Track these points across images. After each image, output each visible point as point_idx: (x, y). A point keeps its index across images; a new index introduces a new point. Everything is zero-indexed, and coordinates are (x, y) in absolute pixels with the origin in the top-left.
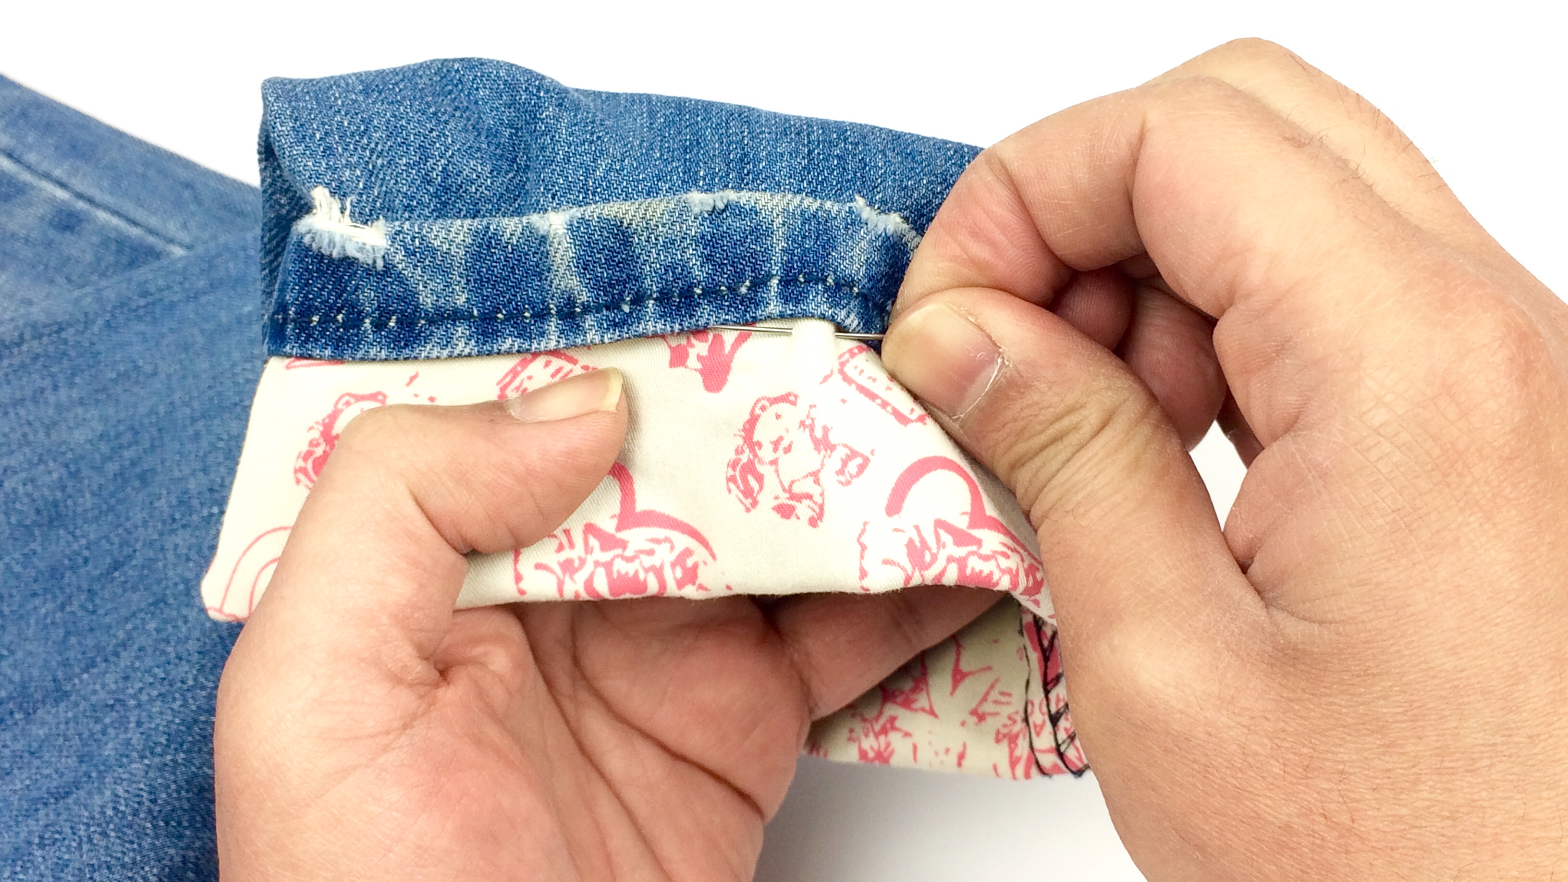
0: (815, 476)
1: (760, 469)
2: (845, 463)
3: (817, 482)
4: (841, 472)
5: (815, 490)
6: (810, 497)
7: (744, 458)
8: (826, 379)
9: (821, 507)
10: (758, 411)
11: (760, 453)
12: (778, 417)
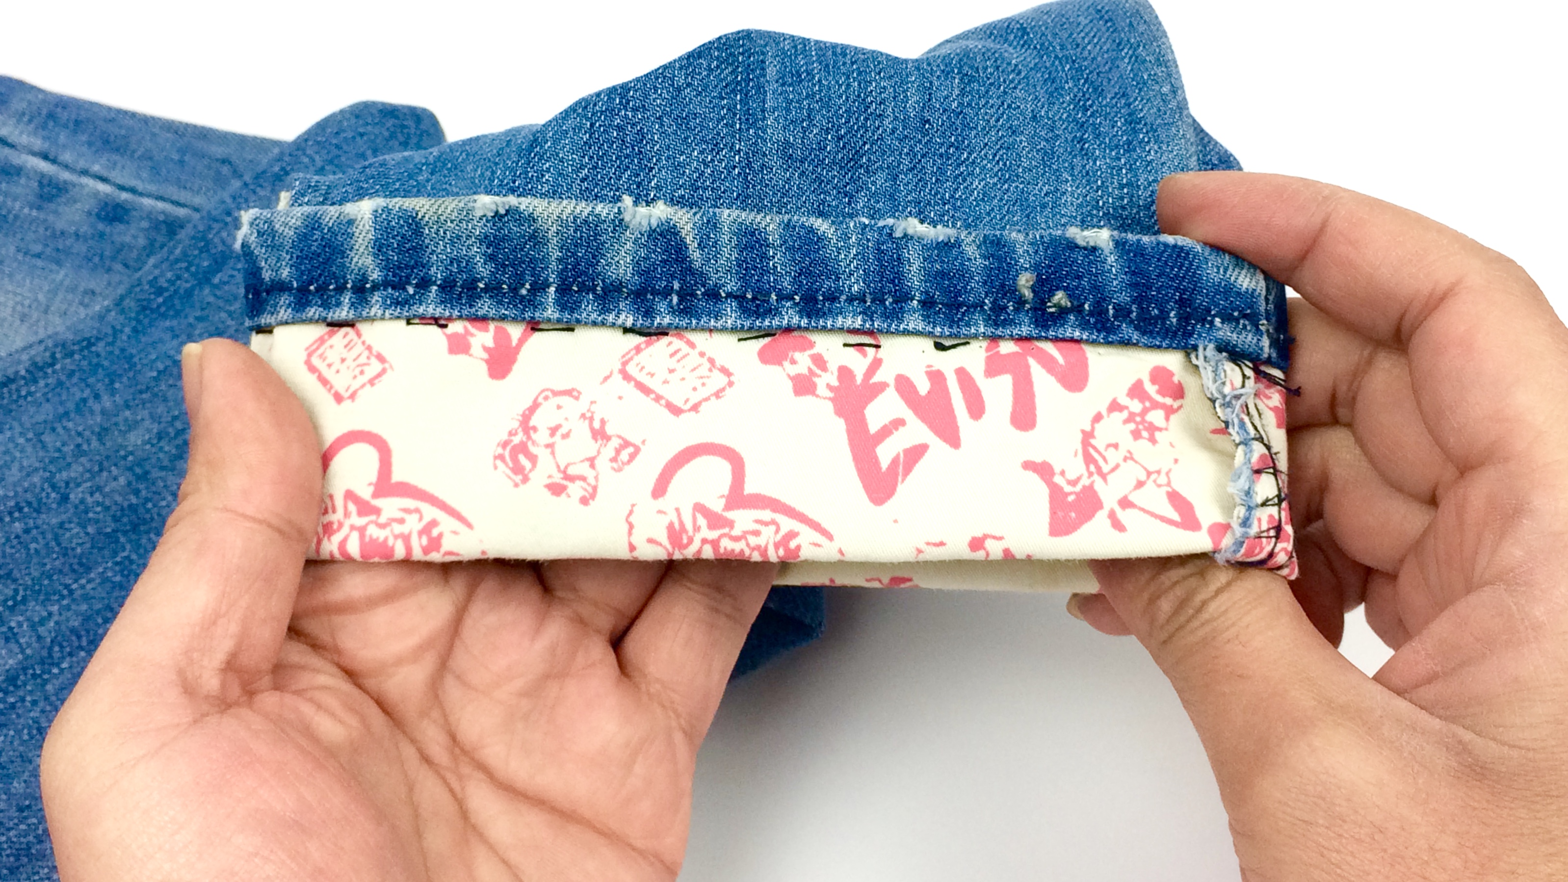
0: (592, 462)
1: (533, 449)
2: (618, 451)
3: (592, 466)
4: (614, 460)
5: (590, 474)
6: (584, 479)
7: (516, 440)
8: (606, 379)
9: (595, 488)
10: (540, 400)
11: (534, 436)
12: (559, 407)
